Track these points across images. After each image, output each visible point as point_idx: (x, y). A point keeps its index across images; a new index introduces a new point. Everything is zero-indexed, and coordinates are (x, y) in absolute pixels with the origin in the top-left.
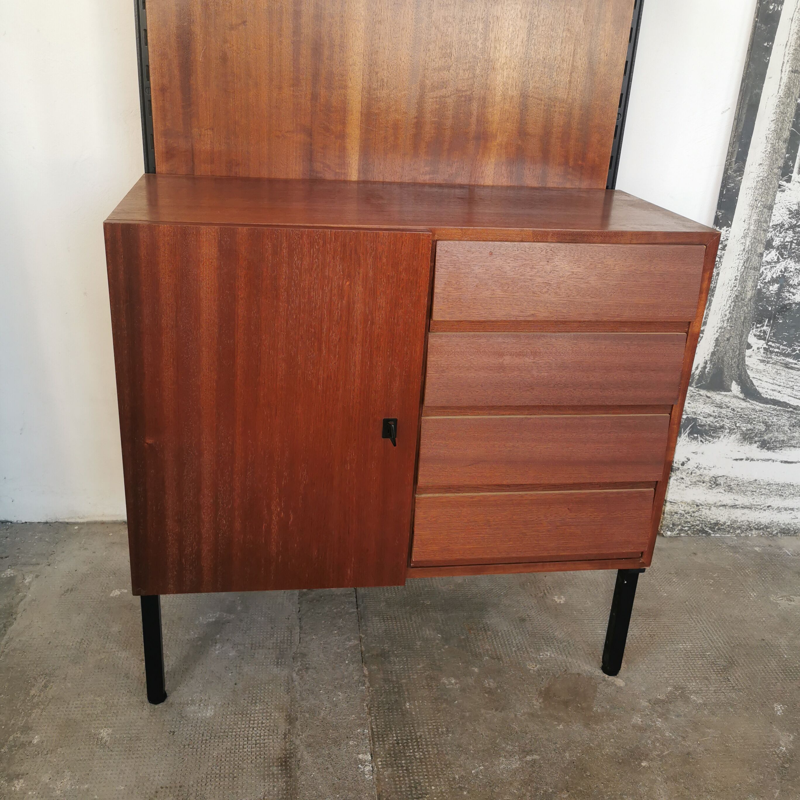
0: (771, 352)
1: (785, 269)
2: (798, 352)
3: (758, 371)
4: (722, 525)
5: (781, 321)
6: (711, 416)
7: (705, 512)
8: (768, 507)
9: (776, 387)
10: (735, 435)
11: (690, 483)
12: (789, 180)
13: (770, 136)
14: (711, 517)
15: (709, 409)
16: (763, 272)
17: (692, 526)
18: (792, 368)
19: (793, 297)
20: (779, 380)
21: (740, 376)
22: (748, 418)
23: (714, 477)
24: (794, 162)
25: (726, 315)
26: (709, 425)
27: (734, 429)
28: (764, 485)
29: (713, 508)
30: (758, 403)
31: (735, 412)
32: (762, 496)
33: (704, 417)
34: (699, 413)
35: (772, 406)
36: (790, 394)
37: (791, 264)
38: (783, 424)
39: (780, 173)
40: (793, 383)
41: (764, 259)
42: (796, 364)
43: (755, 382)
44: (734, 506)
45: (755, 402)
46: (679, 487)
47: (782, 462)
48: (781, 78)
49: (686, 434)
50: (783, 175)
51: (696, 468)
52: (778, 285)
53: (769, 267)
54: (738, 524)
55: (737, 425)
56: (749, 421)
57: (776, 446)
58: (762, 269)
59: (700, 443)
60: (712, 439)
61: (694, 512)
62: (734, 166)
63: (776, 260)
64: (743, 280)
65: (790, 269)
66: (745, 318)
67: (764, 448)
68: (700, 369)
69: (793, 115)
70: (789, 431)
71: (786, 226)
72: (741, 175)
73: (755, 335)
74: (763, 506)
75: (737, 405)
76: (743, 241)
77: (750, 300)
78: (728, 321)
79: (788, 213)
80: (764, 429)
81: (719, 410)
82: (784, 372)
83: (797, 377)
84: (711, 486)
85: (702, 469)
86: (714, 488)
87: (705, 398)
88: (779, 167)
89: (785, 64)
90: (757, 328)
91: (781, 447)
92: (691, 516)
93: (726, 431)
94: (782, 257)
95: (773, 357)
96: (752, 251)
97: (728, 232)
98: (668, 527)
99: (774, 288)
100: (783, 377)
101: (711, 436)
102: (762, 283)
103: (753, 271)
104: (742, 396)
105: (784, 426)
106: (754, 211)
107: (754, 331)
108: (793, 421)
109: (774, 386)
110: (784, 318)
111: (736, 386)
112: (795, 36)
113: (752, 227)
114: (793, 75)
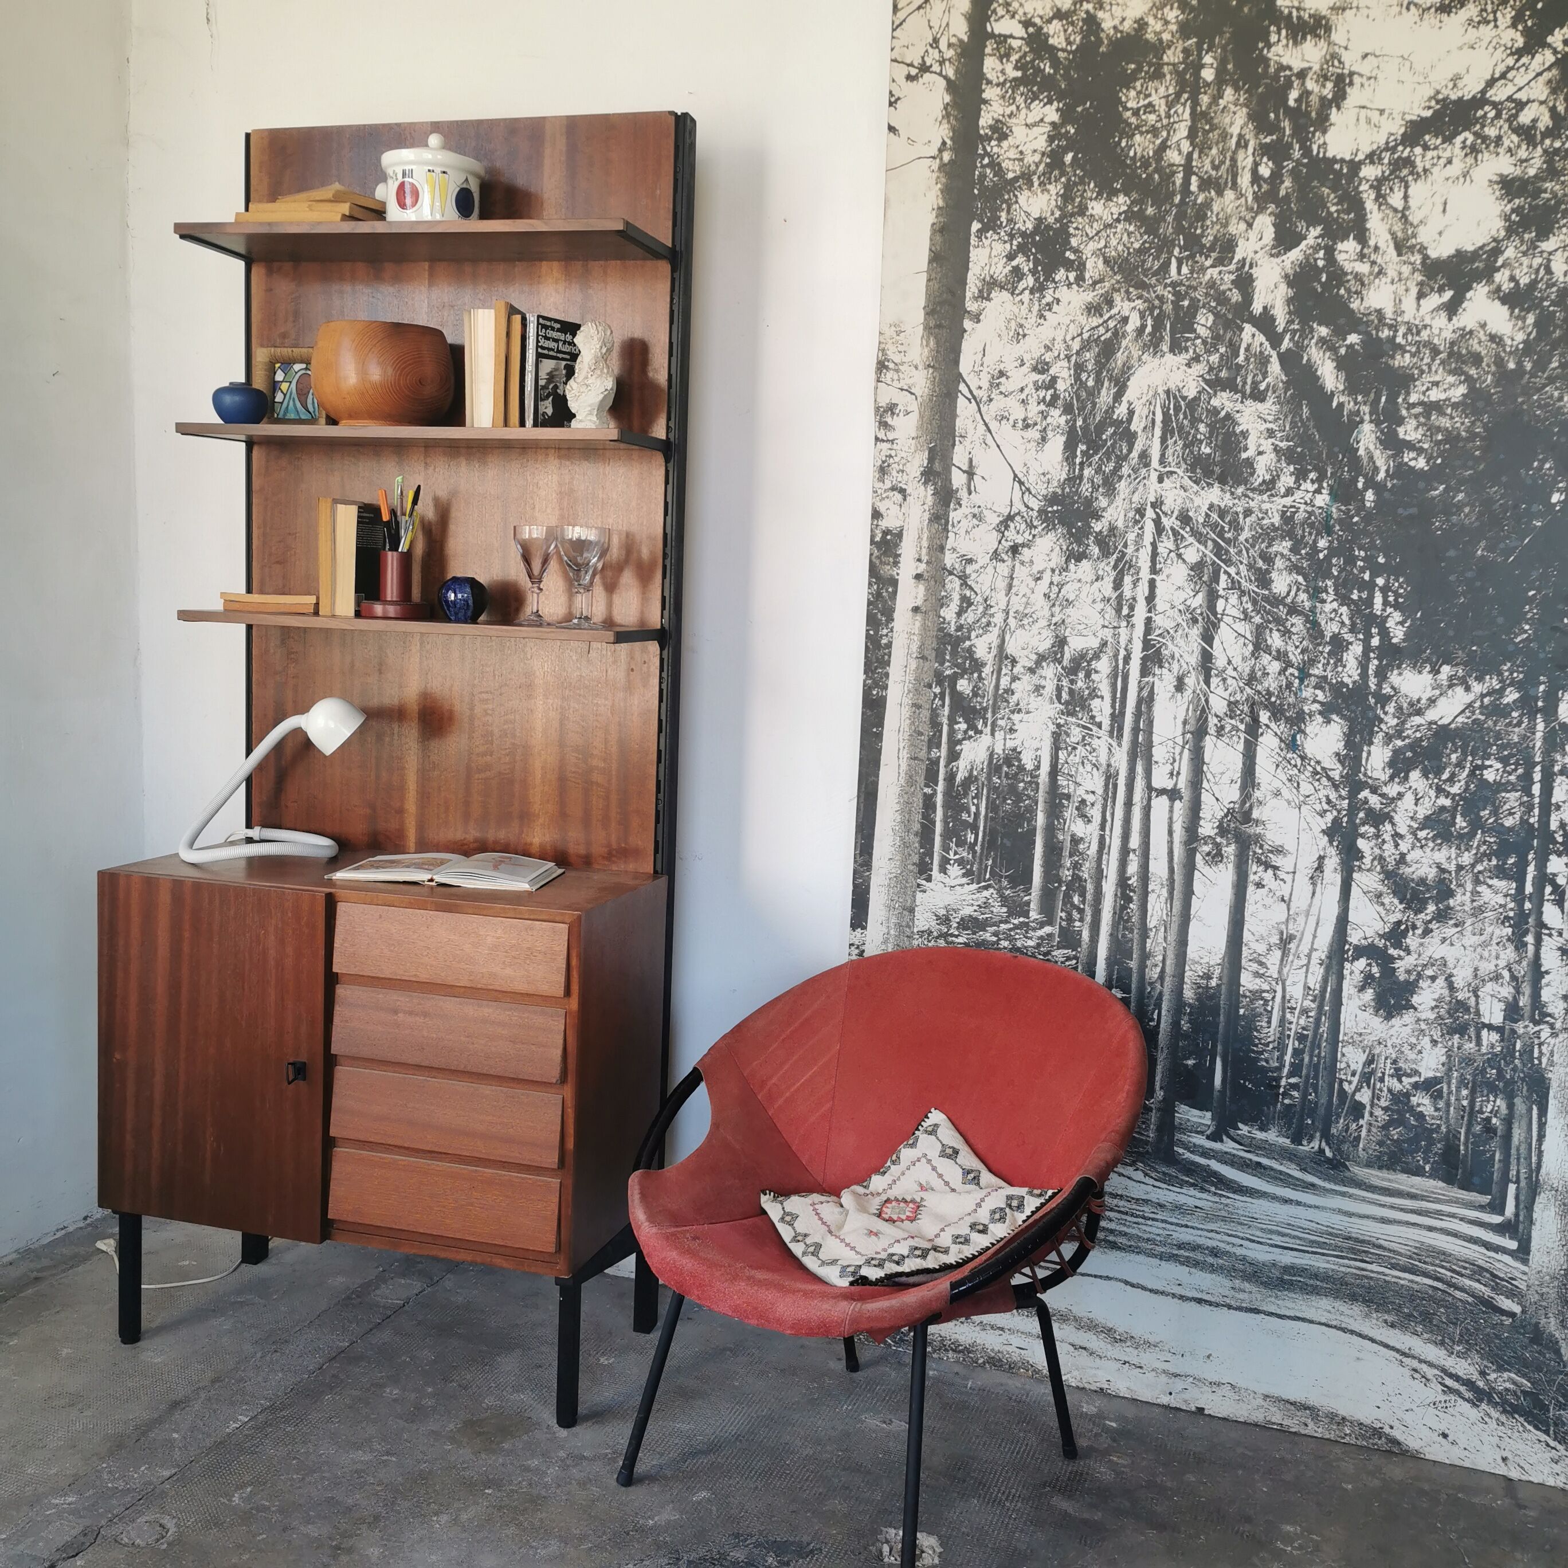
12: (929, 879)
13: (897, 828)
24: (932, 858)
39: (916, 870)
48: (899, 765)
50: (921, 872)
62: (860, 860)
69: (921, 806)
71: (935, 934)
72: (869, 869)
79: (935, 918)
88: (914, 864)
89: (901, 751)
97: (864, 935)
106: (891, 913)
112: (908, 722)
113: (892, 932)
114: (913, 762)
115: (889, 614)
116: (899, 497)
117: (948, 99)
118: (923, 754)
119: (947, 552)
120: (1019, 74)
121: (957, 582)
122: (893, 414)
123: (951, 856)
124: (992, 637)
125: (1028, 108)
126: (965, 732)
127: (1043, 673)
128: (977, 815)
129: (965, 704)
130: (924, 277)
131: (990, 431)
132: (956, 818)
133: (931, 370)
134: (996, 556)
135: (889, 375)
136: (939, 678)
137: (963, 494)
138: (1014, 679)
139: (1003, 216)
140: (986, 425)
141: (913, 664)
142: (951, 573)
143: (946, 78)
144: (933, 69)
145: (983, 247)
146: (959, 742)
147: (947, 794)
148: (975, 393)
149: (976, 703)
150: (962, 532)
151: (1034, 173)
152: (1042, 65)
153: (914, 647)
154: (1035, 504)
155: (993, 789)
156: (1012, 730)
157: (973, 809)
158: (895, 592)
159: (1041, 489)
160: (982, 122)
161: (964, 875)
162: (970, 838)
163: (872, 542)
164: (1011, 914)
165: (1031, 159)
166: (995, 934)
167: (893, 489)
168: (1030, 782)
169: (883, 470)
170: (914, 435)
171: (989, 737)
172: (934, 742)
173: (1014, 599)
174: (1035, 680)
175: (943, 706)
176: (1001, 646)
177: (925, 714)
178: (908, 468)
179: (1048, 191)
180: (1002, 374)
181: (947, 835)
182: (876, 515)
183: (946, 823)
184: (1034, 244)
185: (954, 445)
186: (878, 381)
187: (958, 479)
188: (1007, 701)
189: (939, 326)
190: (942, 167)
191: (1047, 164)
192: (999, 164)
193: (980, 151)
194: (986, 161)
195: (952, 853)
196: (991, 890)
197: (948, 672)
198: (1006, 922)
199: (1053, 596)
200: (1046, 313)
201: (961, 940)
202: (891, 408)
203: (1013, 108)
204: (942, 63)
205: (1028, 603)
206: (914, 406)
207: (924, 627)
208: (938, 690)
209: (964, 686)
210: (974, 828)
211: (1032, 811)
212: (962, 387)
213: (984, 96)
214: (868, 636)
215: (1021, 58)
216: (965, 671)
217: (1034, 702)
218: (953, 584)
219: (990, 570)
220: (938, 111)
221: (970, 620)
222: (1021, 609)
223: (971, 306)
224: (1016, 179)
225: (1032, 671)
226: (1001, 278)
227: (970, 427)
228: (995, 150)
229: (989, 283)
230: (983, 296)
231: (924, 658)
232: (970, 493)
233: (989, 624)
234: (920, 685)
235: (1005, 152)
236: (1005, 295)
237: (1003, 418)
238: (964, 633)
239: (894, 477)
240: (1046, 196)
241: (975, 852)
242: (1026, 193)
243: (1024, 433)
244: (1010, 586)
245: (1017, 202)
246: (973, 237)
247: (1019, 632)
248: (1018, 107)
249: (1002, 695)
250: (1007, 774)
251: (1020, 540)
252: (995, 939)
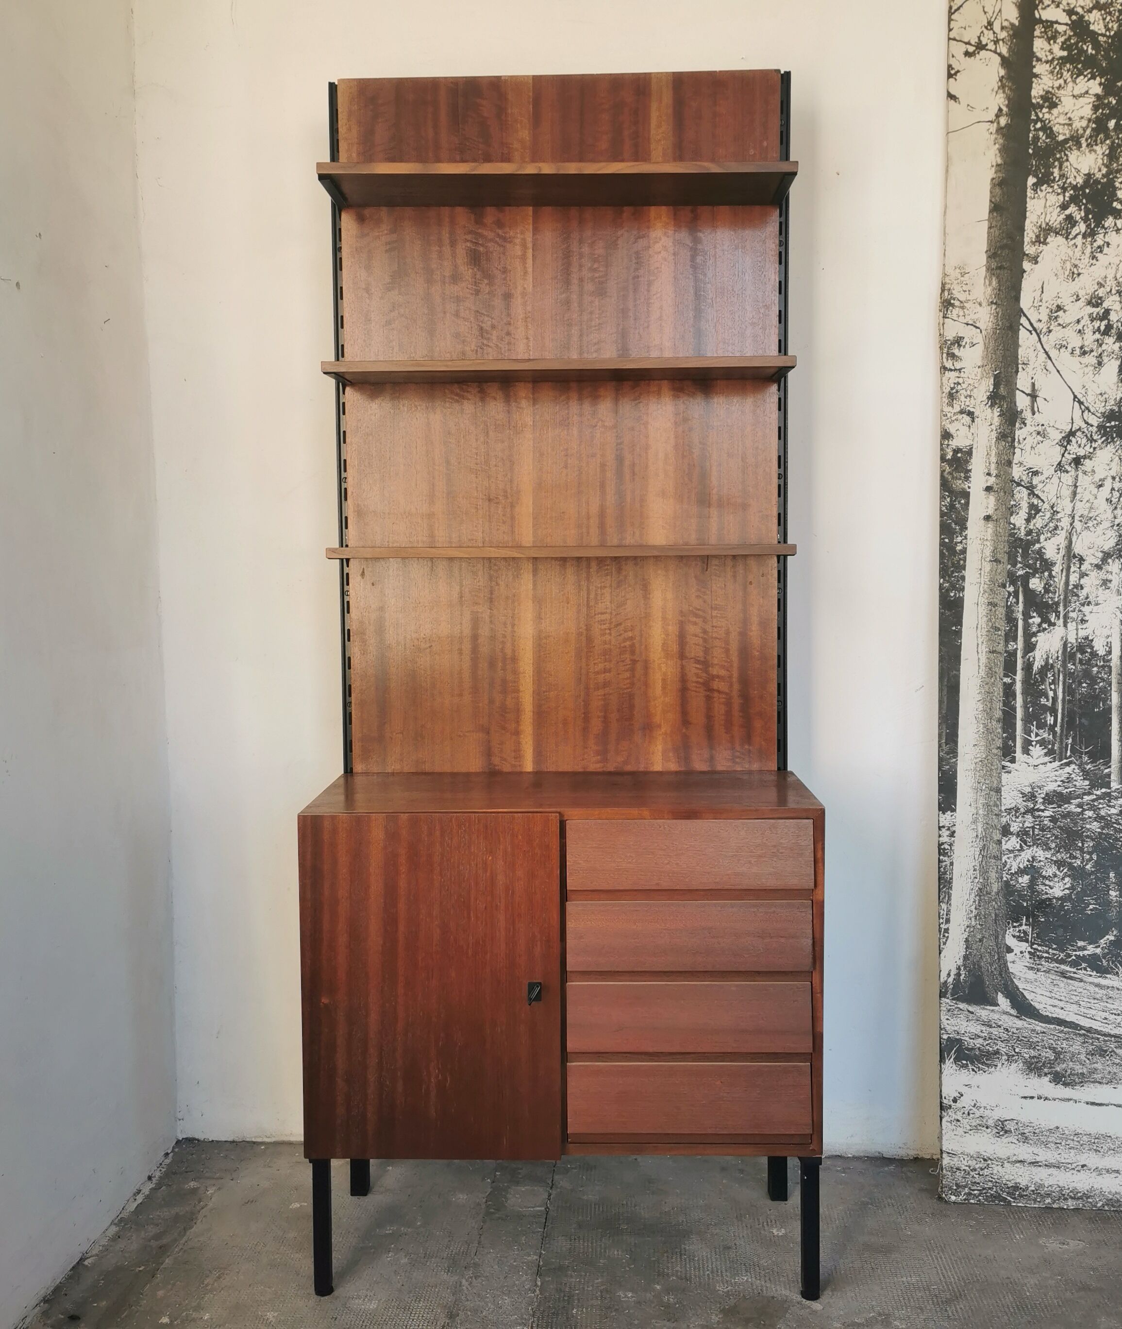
0: (1040, 958)
1: (1032, 857)
2: (1074, 957)
3: (1027, 981)
4: (1024, 1191)
5: (1043, 920)
6: (979, 1037)
7: (996, 1169)
8: (1083, 1166)
9: (1057, 1002)
10: (1016, 1064)
11: (969, 1128)
12: (1013, 761)
13: (980, 717)
14: (1006, 1177)
15: (974, 1028)
16: (1006, 861)
17: (984, 1189)
18: (1071, 978)
19: (1051, 891)
20: (1058, 993)
21: (1006, 986)
22: (1029, 1041)
23: (999, 1120)
24: (1014, 741)
25: (972, 911)
26: (979, 1048)
27: (1013, 1056)
28: (1071, 1135)
29: (1006, 1165)
30: (1037, 1022)
31: (1010, 1033)
32: (1071, 1150)
33: (971, 1039)
34: (963, 1032)
35: (1058, 1027)
36: (1077, 1012)
37: (1039, 852)
38: (1077, 1051)
39: (1000, 753)
40: (1078, 998)
41: (1004, 847)
42: (1075, 973)
43: (1026, 993)
44: (1034, 1163)
45: (1034, 1021)
46: (955, 1132)
47: (1087, 1103)
48: (979, 659)
49: (952, 1060)
50: (1005, 755)
51: (974, 1106)
52: (1029, 877)
53: (1012, 855)
54: (1046, 1189)
55: (1017, 1050)
56: (1031, 1046)
57: (1074, 1081)
58: (1004, 858)
59: (972, 1072)
60: (987, 1068)
61: (982, 1169)
62: (946, 748)
63: (1018, 847)
64: (984, 872)
65: (1039, 859)
66: (996, 915)
67: (1059, 1083)
68: (952, 977)
69: (1002, 694)
70: (1088, 1061)
71: (1022, 810)
72: (956, 756)
73: (1014, 936)
74: (1075, 1165)
75: (1010, 1024)
76: (973, 826)
77: (997, 893)
78: (976, 919)
79: (1021, 796)
80: (1053, 1058)
81: (988, 1029)
82: (1062, 983)
83: (1081, 990)
84: (999, 1133)
85: (982, 1109)
86: (1003, 1135)
87: (967, 1013)
88: (998, 748)
89: (980, 646)
90: (1014, 927)
91: (1082, 1082)
92: (979, 1174)
93: (1003, 1058)
94: (1025, 842)
95: (1043, 963)
96: (986, 837)
97: (953, 817)
98: (950, 1189)
99: (1025, 880)
100: (1063, 990)
101: (983, 1063)
102: (1007, 874)
103: (993, 861)
104: (1014, 1012)
105: (1079, 1053)
106: (979, 794)
107: (1010, 931)
108: (1091, 1048)
109: (1053, 1000)
110: (1045, 915)
111: (1004, 999)
112: (985, 619)
113: (981, 812)
114: (992, 656)
115: (963, 524)
116: (967, 419)
117: (1002, 72)
118: (1001, 648)
119: (1014, 466)
120: (1065, 53)
121: (1025, 492)
122: (959, 346)
123: (1033, 737)
124: (1060, 539)
125: (1074, 82)
126: (1040, 625)
127: (1109, 568)
128: (1055, 699)
129: (1038, 600)
130: (986, 225)
131: (1050, 358)
132: (1035, 704)
133: (994, 307)
134: (1060, 467)
135: (955, 312)
136: (1012, 578)
137: (1027, 414)
138: (1083, 575)
139: (1056, 172)
140: (1046, 353)
141: (987, 567)
142: (1019, 484)
143: (1000, 55)
144: (988, 47)
145: (1039, 198)
146: (1034, 634)
147: (1026, 681)
148: (1035, 325)
149: (1048, 599)
150: (1028, 448)
151: (1082, 136)
152: (1085, 47)
153: (988, 552)
154: (1094, 421)
155: (1068, 674)
156: (1083, 621)
157: (1051, 694)
158: (967, 504)
159: (1100, 407)
160: (1034, 93)
161: (1046, 755)
162: (1050, 720)
163: (943, 459)
164: (1093, 786)
165: (1078, 124)
166: (1080, 805)
167: (962, 412)
168: (1103, 667)
169: (952, 396)
170: (980, 364)
171: (1062, 628)
172: (1011, 636)
173: (1078, 505)
174: (1102, 575)
175: (1017, 603)
176: (1069, 547)
177: (1001, 611)
178: (975, 393)
179: (1095, 151)
180: (1059, 308)
181: (1028, 719)
182: (946, 435)
183: (1025, 707)
184: (1085, 195)
185: (1017, 372)
186: (945, 317)
187: (1022, 402)
188: (1077, 595)
189: (1000, 268)
190: (999, 130)
191: (1093, 129)
192: (1051, 128)
193: (1033, 117)
194: (1039, 125)
195: (1033, 735)
196: (1073, 766)
197: (1020, 573)
198: (1089, 794)
199: (1114, 500)
200: (1098, 255)
201: (1047, 813)
202: (958, 341)
203: (1061, 81)
204: (996, 42)
205: (1091, 508)
206: (979, 338)
207: (996, 534)
208: (1011, 589)
209: (1036, 584)
210: (1053, 711)
211: (1106, 691)
212: (1023, 320)
213: (1035, 71)
214: (942, 544)
215: (1066, 40)
216: (1036, 571)
217: (1102, 595)
218: (1021, 494)
219: (1055, 480)
220: (994, 83)
221: (1039, 526)
222: (1086, 513)
223: (1029, 249)
224: (1066, 141)
225: (1098, 567)
226: (1056, 225)
227: (1032, 355)
228: (1047, 116)
229: (1045, 230)
230: (1040, 240)
231: (997, 561)
232: (1034, 414)
233: (1056, 528)
234: (995, 586)
235: (1056, 119)
236: (1060, 240)
237: (1062, 346)
238: (1033, 537)
239: (962, 402)
240: (1093, 156)
241: (1055, 733)
242: (1076, 152)
243: (1082, 359)
244: (1074, 494)
245: (1067, 160)
246: (1029, 190)
247: (1085, 533)
248: (1065, 81)
249: (1072, 590)
250: (1081, 660)
251: (1081, 452)
252: (1079, 810)
